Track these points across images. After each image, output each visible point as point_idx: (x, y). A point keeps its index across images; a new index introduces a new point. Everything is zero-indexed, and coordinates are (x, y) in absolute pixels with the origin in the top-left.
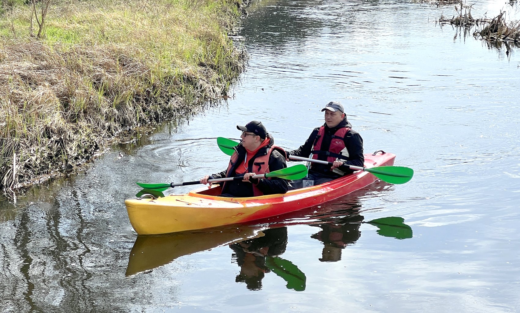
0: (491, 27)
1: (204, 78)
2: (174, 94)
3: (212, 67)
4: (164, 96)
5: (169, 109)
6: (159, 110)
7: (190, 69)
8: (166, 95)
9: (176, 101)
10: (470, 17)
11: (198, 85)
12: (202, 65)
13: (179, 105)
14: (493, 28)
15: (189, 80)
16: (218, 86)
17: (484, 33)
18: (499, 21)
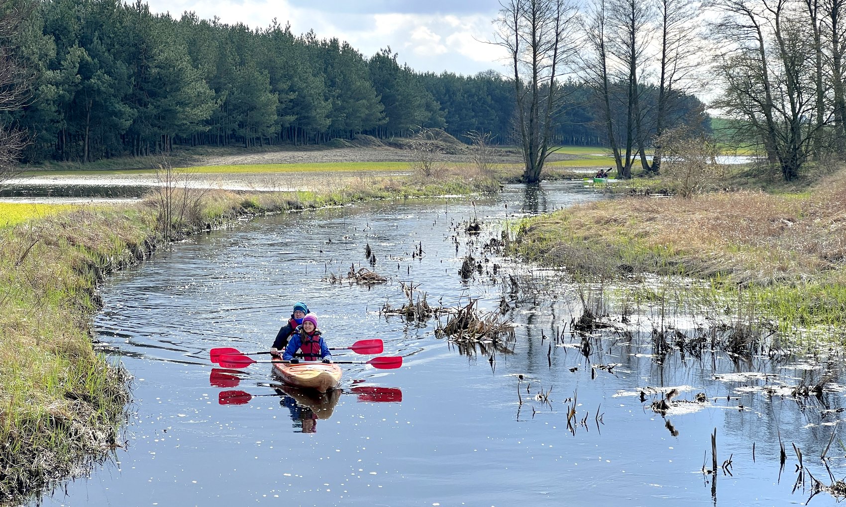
1: (78, 419)
2: (41, 448)
3: (85, 398)
4: (26, 452)
5: (37, 473)
6: (23, 475)
7: (56, 405)
8: (28, 450)
9: (45, 458)
10: (425, 306)
11: (72, 429)
12: (69, 396)
13: (50, 465)
14: (461, 323)
15: (58, 422)
17: (450, 330)
18: (468, 313)
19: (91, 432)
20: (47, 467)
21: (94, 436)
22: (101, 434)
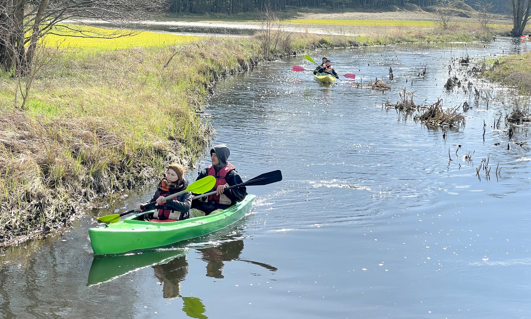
0: (430, 113)
1: (173, 151)
2: (146, 165)
3: (180, 141)
4: (137, 166)
5: (141, 178)
6: (131, 178)
7: (160, 142)
8: (138, 165)
9: (147, 171)
10: (412, 103)
11: (168, 157)
12: (171, 138)
13: (150, 175)
14: (431, 114)
15: (159, 152)
16: (185, 158)
17: (424, 118)
18: (436, 107)
19: (179, 159)
20: (148, 176)
21: (181, 162)
22: (185, 161)
